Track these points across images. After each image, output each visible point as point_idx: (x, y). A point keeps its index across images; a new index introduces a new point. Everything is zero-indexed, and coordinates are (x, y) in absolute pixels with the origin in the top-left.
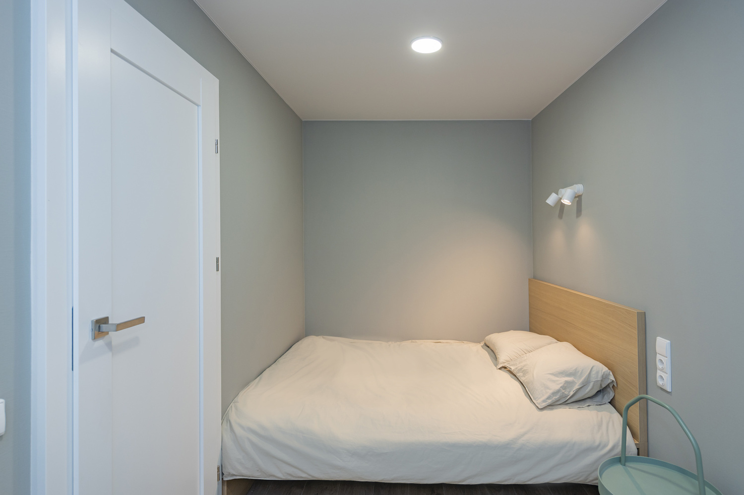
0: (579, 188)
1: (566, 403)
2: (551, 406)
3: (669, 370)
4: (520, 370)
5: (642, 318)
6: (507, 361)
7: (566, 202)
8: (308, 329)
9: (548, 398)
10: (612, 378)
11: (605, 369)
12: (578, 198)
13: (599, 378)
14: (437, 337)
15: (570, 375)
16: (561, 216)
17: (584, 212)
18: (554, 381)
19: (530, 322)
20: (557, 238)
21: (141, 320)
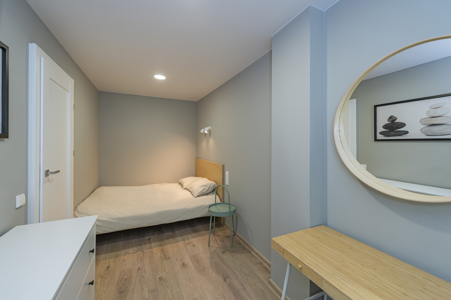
0: (210, 128)
1: (203, 195)
2: (198, 196)
3: (228, 180)
4: (190, 188)
5: (223, 166)
6: (186, 186)
7: (206, 132)
8: (100, 185)
9: (198, 194)
10: (216, 185)
11: (215, 183)
12: (210, 131)
13: (213, 186)
14: (160, 182)
15: (205, 186)
16: (205, 137)
17: (211, 136)
18: (200, 189)
19: (195, 174)
20: (204, 144)
21: (58, 171)
